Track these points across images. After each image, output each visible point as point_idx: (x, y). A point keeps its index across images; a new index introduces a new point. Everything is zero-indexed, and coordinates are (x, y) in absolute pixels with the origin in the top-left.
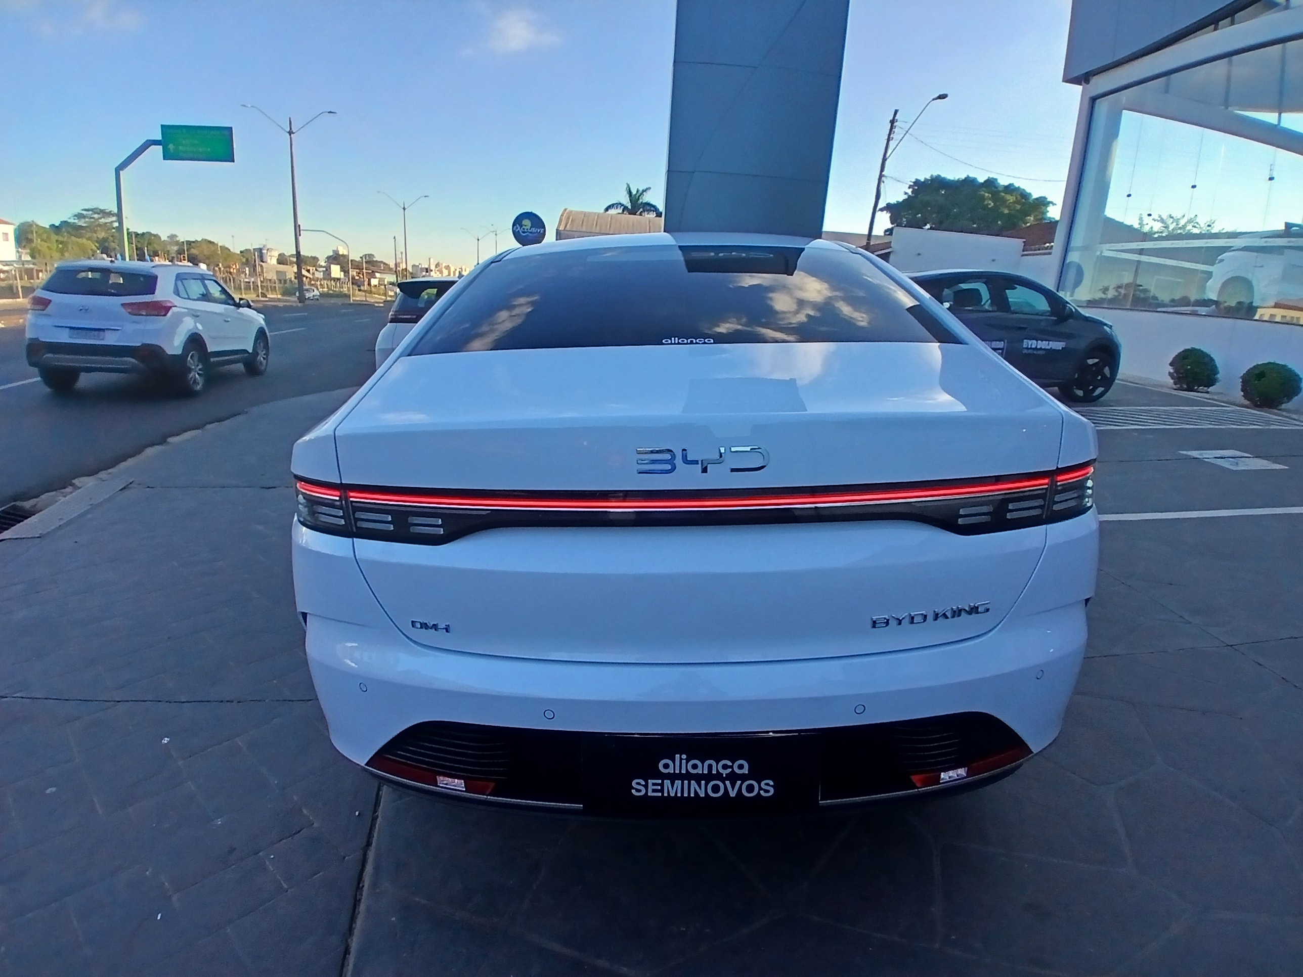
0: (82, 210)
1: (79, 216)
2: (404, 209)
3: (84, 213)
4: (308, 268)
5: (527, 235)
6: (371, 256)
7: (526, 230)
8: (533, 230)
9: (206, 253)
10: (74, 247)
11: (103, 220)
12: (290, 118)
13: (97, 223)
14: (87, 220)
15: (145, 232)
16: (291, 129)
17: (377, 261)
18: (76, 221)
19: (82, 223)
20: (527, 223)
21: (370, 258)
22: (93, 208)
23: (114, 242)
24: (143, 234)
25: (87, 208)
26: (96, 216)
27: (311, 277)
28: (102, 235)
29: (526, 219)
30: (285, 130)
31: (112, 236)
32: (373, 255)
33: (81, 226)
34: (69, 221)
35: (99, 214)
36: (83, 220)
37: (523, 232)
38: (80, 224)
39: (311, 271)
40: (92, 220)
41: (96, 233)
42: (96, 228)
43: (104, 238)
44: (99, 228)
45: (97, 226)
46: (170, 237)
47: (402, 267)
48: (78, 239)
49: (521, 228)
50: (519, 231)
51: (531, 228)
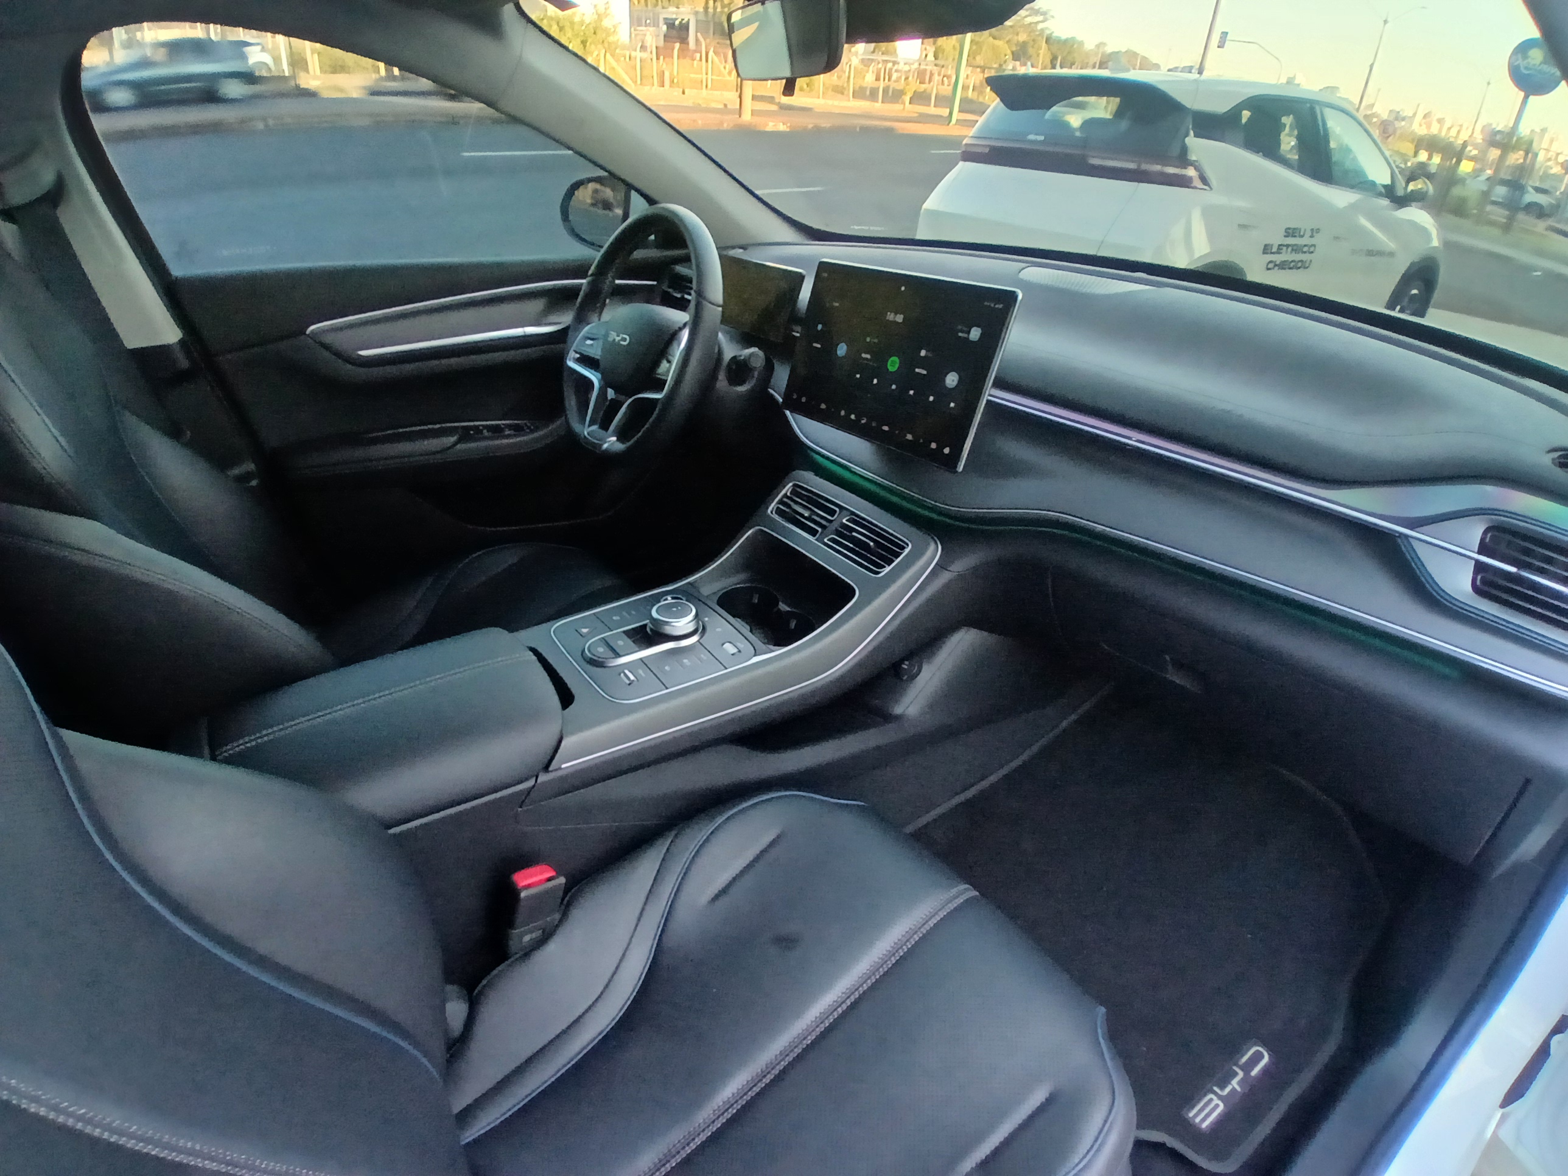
2: (1385, 22)
5: (1532, 74)
7: (1530, 66)
10: (988, 50)
11: (1028, 19)
13: (1021, 23)
20: (1536, 53)
23: (1033, 47)
24: (1066, 41)
28: (1022, 37)
29: (1532, 48)
31: (1033, 41)
32: (1337, 88)
40: (1019, 19)
41: (1017, 35)
42: (1019, 29)
43: (1023, 42)
44: (1022, 29)
45: (1020, 27)
46: (1096, 46)
47: (1374, 111)
48: (997, 42)
49: (1523, 60)
50: (1519, 65)
51: (1540, 64)
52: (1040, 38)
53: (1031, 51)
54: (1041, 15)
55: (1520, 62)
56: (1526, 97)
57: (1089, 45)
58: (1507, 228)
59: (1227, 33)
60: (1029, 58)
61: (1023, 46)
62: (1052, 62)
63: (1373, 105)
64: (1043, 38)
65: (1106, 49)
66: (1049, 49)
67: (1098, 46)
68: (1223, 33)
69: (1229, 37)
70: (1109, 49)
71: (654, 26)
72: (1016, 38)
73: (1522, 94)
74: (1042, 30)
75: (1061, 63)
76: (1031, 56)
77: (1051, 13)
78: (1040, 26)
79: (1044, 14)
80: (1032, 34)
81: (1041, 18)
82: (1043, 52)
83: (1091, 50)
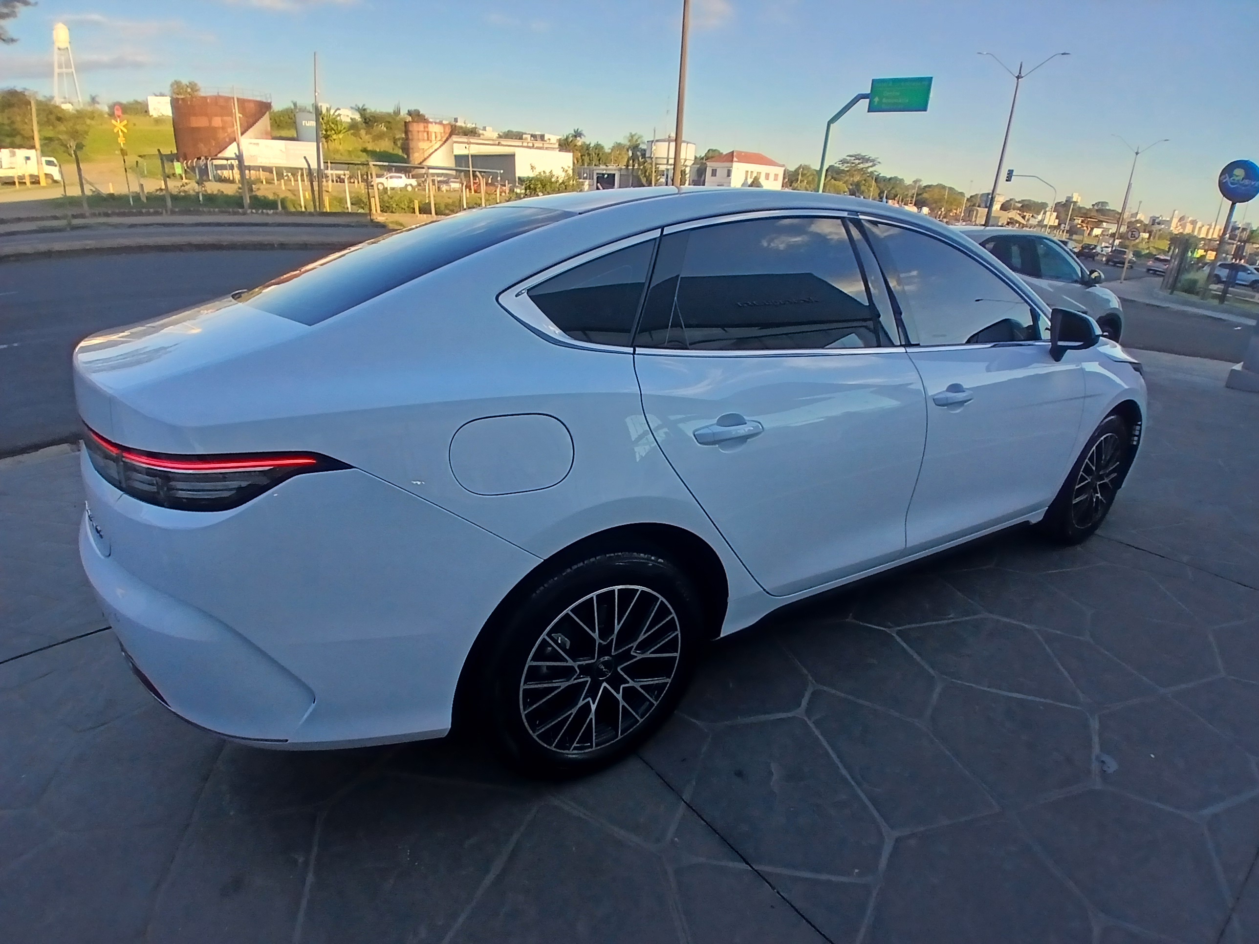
0: (847, 156)
1: (843, 162)
2: (1137, 153)
3: (848, 158)
4: (1025, 214)
5: (1237, 187)
6: (1104, 203)
7: (1236, 182)
8: (1247, 182)
9: (936, 197)
10: (831, 189)
11: (861, 166)
12: (1022, 63)
13: (856, 168)
14: (849, 165)
15: (893, 176)
16: (1020, 73)
17: (1109, 210)
18: (840, 166)
19: (844, 167)
20: (1239, 173)
21: (1102, 206)
22: (856, 154)
23: (864, 185)
24: (890, 179)
25: (851, 154)
26: (857, 161)
27: (1025, 223)
28: (857, 178)
29: (1235, 169)
30: (1014, 75)
31: (865, 180)
32: (1107, 203)
33: (843, 170)
34: (836, 165)
35: (859, 159)
36: (846, 165)
37: (1232, 184)
38: (843, 168)
39: (1027, 218)
40: (853, 165)
41: (853, 177)
42: (854, 173)
43: (857, 182)
44: (856, 172)
45: (855, 171)
46: (914, 182)
47: (1138, 218)
48: (836, 182)
49: (1230, 178)
50: (1226, 182)
51: (1243, 179)
52: (870, 178)
53: (863, 188)
54: (871, 162)
55: (1227, 179)
56: (1233, 204)
57: (908, 182)
58: (1222, 298)
59: (1013, 171)
60: (862, 193)
61: (858, 184)
62: (879, 195)
63: (1137, 213)
64: (873, 178)
65: (921, 183)
66: (877, 186)
67: (915, 182)
68: (1009, 171)
69: (1014, 174)
70: (924, 184)
71: (590, 179)
72: (852, 179)
73: (1231, 202)
74: (872, 172)
75: (886, 196)
76: (863, 192)
77: (879, 160)
78: (870, 170)
79: (873, 161)
80: (864, 175)
81: (871, 164)
82: (873, 190)
83: (910, 185)
